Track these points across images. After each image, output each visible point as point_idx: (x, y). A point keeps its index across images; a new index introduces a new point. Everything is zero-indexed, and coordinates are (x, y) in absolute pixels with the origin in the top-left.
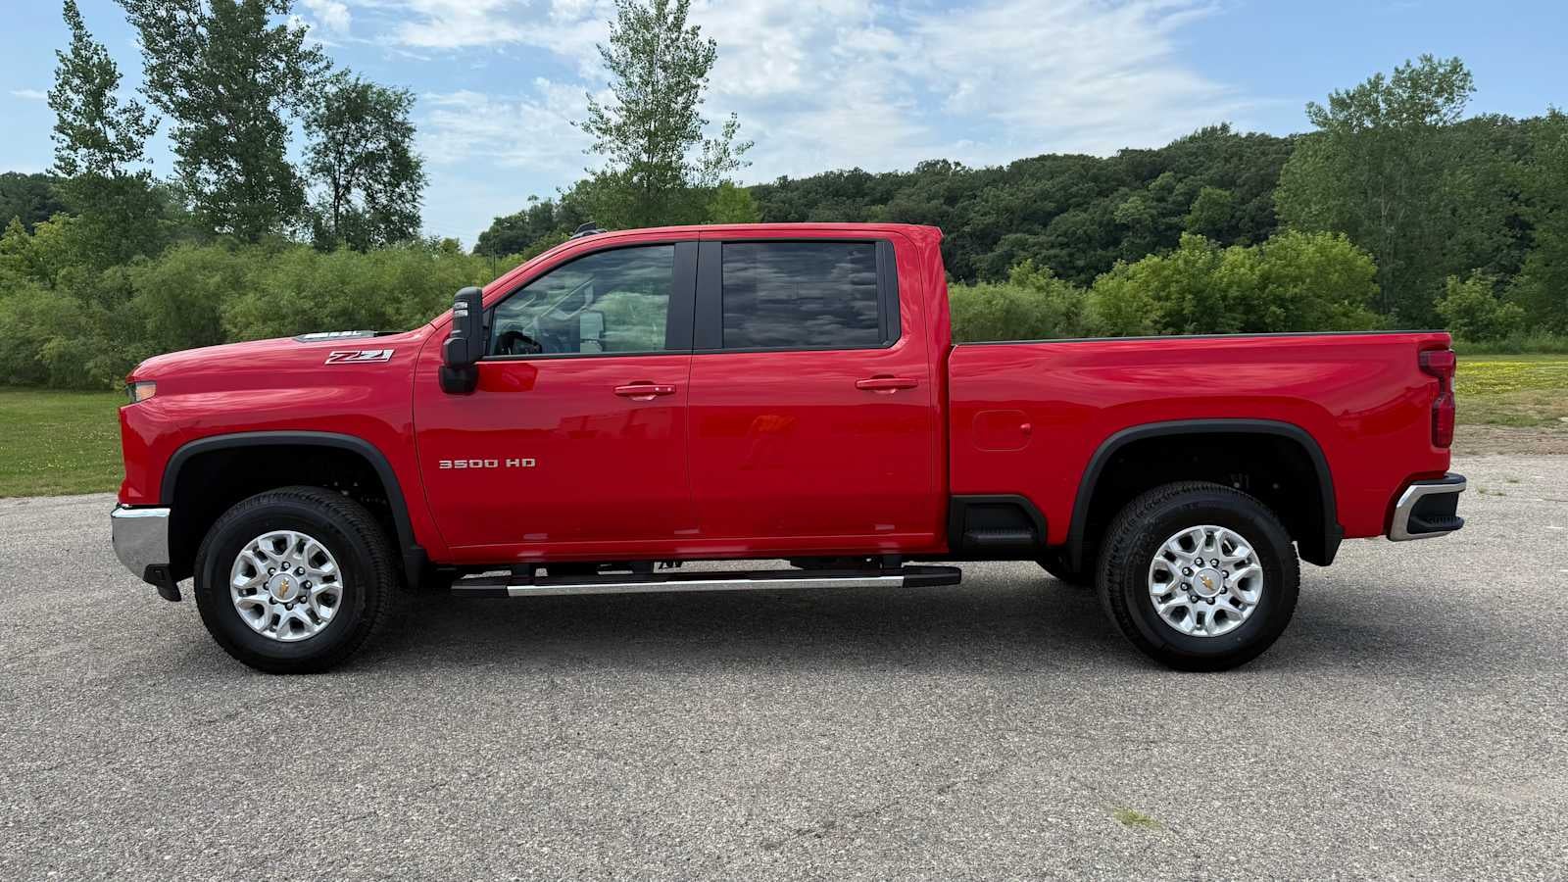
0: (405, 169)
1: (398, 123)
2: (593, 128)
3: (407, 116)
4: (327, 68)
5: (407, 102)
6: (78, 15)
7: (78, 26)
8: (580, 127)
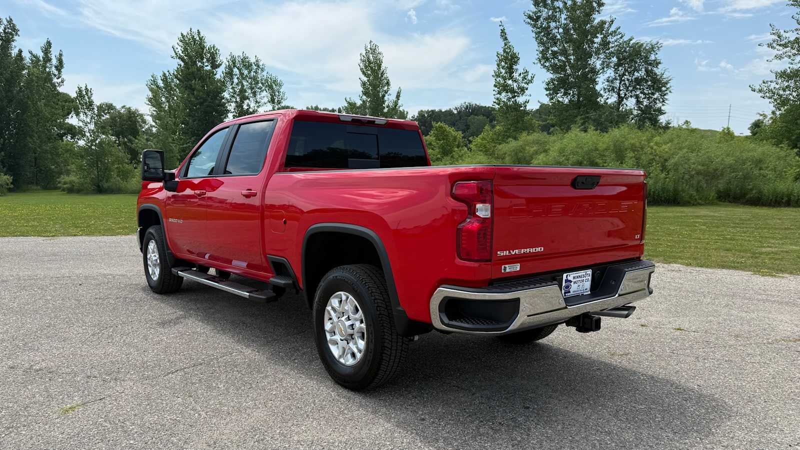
0: (658, 85)
1: (653, 61)
2: (774, 45)
3: (657, 56)
4: (621, 38)
5: (657, 48)
6: (506, 34)
7: (506, 39)
8: (766, 47)
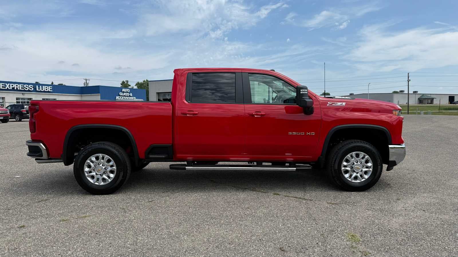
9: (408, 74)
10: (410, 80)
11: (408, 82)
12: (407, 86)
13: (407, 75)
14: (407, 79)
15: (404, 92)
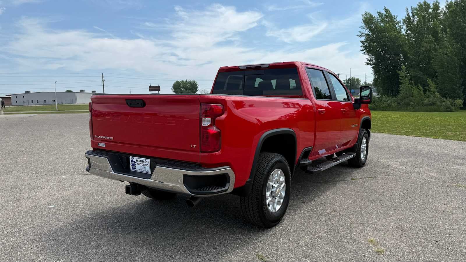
9: (103, 74)
10: (105, 80)
11: (103, 82)
12: (103, 86)
13: (102, 76)
14: (102, 79)
15: (84, 91)
